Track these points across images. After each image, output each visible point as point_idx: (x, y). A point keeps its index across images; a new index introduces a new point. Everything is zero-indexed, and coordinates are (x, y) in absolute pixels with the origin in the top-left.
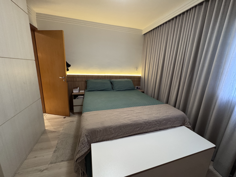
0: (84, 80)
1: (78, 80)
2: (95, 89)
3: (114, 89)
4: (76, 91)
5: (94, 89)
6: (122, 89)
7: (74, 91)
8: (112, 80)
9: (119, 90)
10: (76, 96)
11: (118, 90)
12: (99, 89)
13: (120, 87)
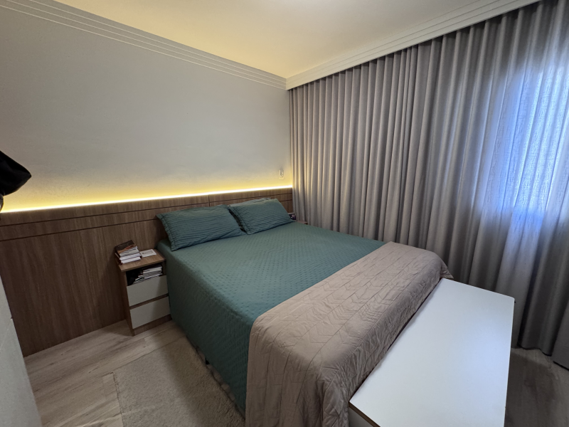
0: (149, 215)
1: (127, 218)
2: (199, 239)
3: (246, 228)
4: (129, 259)
5: (195, 240)
6: (267, 227)
7: (124, 260)
8: (232, 205)
9: (261, 229)
10: (134, 274)
11: (258, 229)
12: (210, 238)
13: (262, 222)
